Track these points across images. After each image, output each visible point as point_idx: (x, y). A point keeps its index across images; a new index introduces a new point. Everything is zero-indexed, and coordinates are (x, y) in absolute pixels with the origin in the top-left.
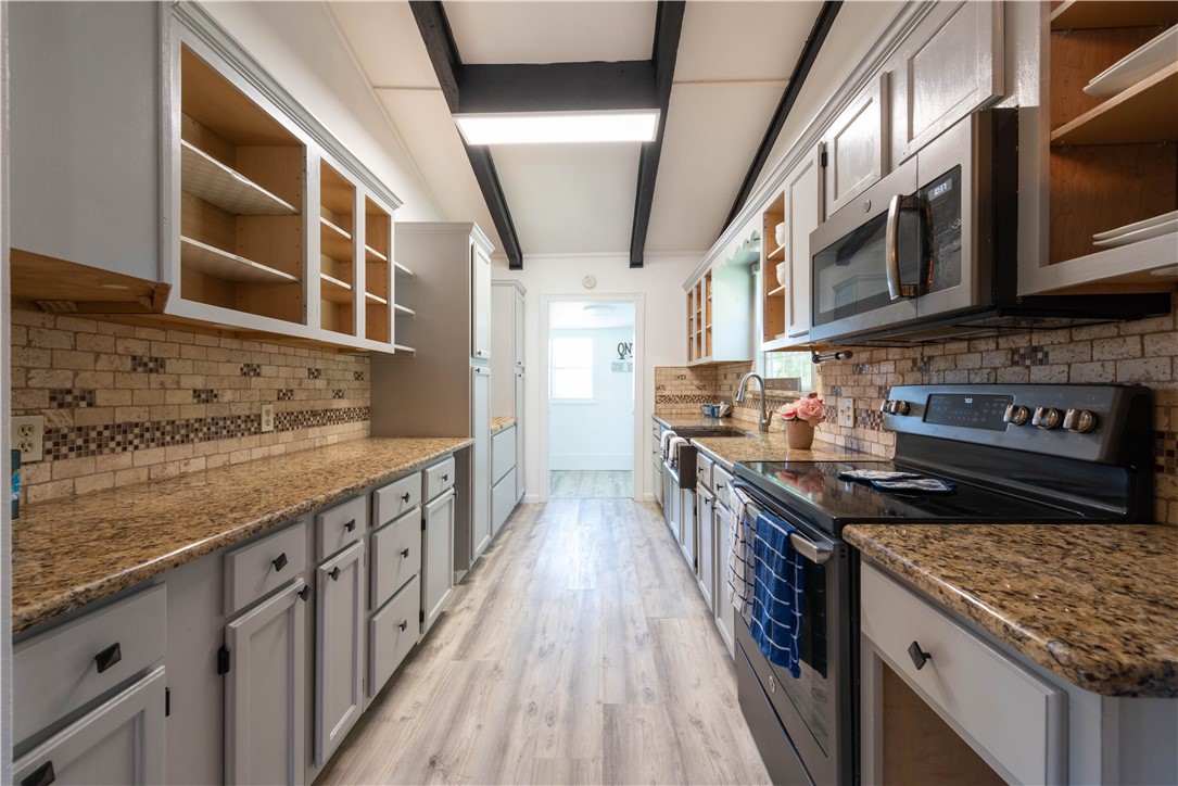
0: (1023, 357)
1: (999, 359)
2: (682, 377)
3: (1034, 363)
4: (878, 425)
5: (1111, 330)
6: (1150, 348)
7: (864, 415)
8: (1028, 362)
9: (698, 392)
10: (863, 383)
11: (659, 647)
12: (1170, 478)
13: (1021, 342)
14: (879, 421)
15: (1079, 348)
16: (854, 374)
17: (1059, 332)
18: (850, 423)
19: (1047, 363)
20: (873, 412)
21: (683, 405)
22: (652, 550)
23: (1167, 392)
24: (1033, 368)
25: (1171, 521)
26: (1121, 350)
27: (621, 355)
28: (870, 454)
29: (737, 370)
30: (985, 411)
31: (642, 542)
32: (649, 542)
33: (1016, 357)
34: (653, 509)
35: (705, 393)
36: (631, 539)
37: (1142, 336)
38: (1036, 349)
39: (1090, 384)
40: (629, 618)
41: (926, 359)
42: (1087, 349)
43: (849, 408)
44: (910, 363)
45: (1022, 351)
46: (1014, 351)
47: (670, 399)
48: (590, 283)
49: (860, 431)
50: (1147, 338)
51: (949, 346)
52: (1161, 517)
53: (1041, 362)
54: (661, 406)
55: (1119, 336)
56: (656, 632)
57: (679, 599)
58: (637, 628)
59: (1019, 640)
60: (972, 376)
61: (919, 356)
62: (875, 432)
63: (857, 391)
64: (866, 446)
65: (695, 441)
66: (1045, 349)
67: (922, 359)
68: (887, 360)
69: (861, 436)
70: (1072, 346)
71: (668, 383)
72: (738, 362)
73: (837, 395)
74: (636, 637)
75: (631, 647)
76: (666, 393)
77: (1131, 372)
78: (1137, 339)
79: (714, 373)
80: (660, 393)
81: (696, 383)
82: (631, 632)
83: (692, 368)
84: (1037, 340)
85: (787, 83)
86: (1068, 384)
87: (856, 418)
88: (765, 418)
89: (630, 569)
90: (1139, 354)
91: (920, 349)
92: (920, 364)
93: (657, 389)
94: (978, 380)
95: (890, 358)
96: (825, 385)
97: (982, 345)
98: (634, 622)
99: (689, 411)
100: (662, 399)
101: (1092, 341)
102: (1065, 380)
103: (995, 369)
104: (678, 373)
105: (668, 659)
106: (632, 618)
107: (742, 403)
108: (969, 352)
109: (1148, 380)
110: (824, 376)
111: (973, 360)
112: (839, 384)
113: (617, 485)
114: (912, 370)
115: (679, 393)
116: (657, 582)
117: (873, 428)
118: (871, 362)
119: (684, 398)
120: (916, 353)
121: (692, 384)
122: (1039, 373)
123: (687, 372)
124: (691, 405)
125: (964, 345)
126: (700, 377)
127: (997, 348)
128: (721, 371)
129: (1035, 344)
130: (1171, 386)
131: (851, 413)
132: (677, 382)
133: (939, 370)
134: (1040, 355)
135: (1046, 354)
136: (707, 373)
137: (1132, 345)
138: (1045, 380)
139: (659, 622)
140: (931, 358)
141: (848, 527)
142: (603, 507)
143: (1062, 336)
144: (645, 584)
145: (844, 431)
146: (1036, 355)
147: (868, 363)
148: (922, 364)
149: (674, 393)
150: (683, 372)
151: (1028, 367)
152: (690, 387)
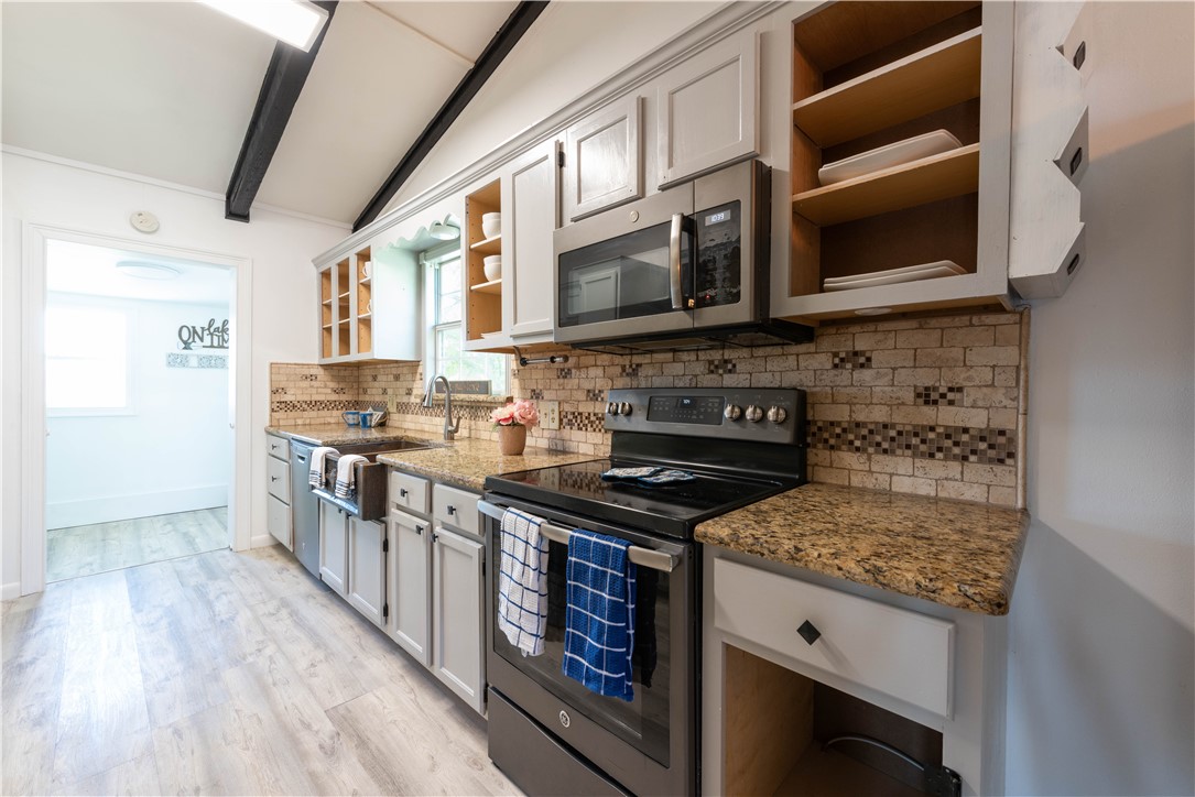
0: (717, 367)
1: (699, 368)
2: (312, 378)
3: (725, 372)
4: (586, 425)
5: (778, 350)
6: (802, 364)
7: (570, 417)
8: (721, 371)
9: (334, 397)
10: (570, 387)
11: (362, 743)
12: (814, 451)
13: (716, 355)
14: (587, 422)
15: (758, 362)
16: (559, 377)
17: (745, 350)
18: (555, 425)
19: (735, 372)
20: (580, 414)
21: (313, 414)
22: (293, 613)
23: (813, 394)
24: (725, 376)
25: (815, 480)
26: (785, 365)
27: (185, 343)
28: (578, 453)
29: (395, 371)
30: (702, 410)
31: (271, 606)
32: (284, 603)
33: (713, 368)
34: (271, 556)
35: (344, 398)
36: (251, 608)
37: (798, 355)
38: (726, 362)
39: (765, 388)
40: (299, 726)
41: (634, 366)
42: (763, 363)
43: (553, 411)
44: (619, 369)
45: (716, 363)
46: (711, 362)
47: (294, 406)
48: (145, 224)
49: (567, 433)
50: (800, 357)
51: (655, 356)
52: (809, 479)
53: (730, 371)
54: (281, 414)
55: (783, 355)
56: (347, 725)
57: (362, 666)
58: (317, 732)
59: (934, 592)
60: (676, 382)
61: (627, 363)
62: (583, 432)
63: (562, 395)
64: (573, 446)
65: (382, 458)
66: (734, 362)
67: (631, 366)
68: (596, 365)
69: (567, 437)
70: (752, 360)
71: (292, 384)
72: (397, 362)
73: (538, 398)
74: (321, 747)
75: (318, 765)
76: (288, 398)
77: (791, 379)
78: (794, 357)
79: (356, 373)
80: (278, 398)
81: (332, 385)
82: (310, 743)
83: (326, 367)
84: (728, 354)
85: (472, 66)
86: (750, 388)
87: (561, 420)
88: (451, 424)
89: (270, 650)
90: (795, 368)
91: (629, 357)
92: (629, 370)
93: (274, 392)
94: (681, 385)
95: (599, 363)
96: (523, 388)
97: (685, 356)
98: (308, 726)
99: (322, 421)
100: (281, 406)
101: (766, 357)
102: (748, 386)
103: (696, 376)
104: (307, 372)
105: (381, 753)
106: (302, 722)
107: (403, 408)
108: (674, 361)
109: (801, 386)
110: (522, 380)
111: (678, 368)
112: (540, 387)
113: (185, 534)
114: (621, 375)
115: (307, 398)
116: (320, 655)
117: (580, 429)
118: (578, 367)
119: (314, 405)
120: (626, 360)
121: (326, 387)
122: (729, 380)
123: (320, 372)
124: (325, 413)
125: (670, 355)
126: (336, 378)
127: (697, 359)
128: (368, 372)
129: (726, 357)
130: (815, 389)
131: (556, 415)
132: (306, 384)
133: (647, 376)
134: (730, 366)
135: (734, 366)
136: (347, 373)
137: (792, 361)
138: (734, 385)
139: (347, 709)
140: (639, 365)
141: (699, 528)
142: (179, 574)
143: (745, 353)
144: (303, 664)
145: (546, 433)
146: (727, 366)
147: (575, 368)
148: (631, 370)
149: (300, 398)
150: (314, 371)
151: (721, 375)
152: (324, 390)
